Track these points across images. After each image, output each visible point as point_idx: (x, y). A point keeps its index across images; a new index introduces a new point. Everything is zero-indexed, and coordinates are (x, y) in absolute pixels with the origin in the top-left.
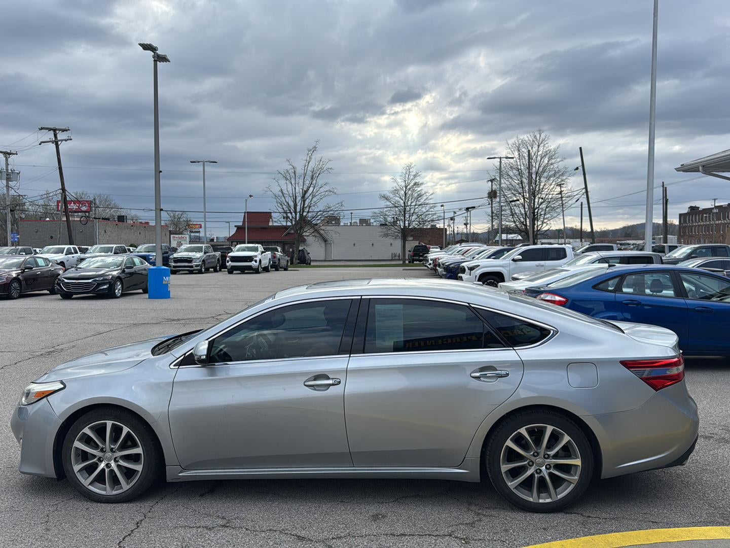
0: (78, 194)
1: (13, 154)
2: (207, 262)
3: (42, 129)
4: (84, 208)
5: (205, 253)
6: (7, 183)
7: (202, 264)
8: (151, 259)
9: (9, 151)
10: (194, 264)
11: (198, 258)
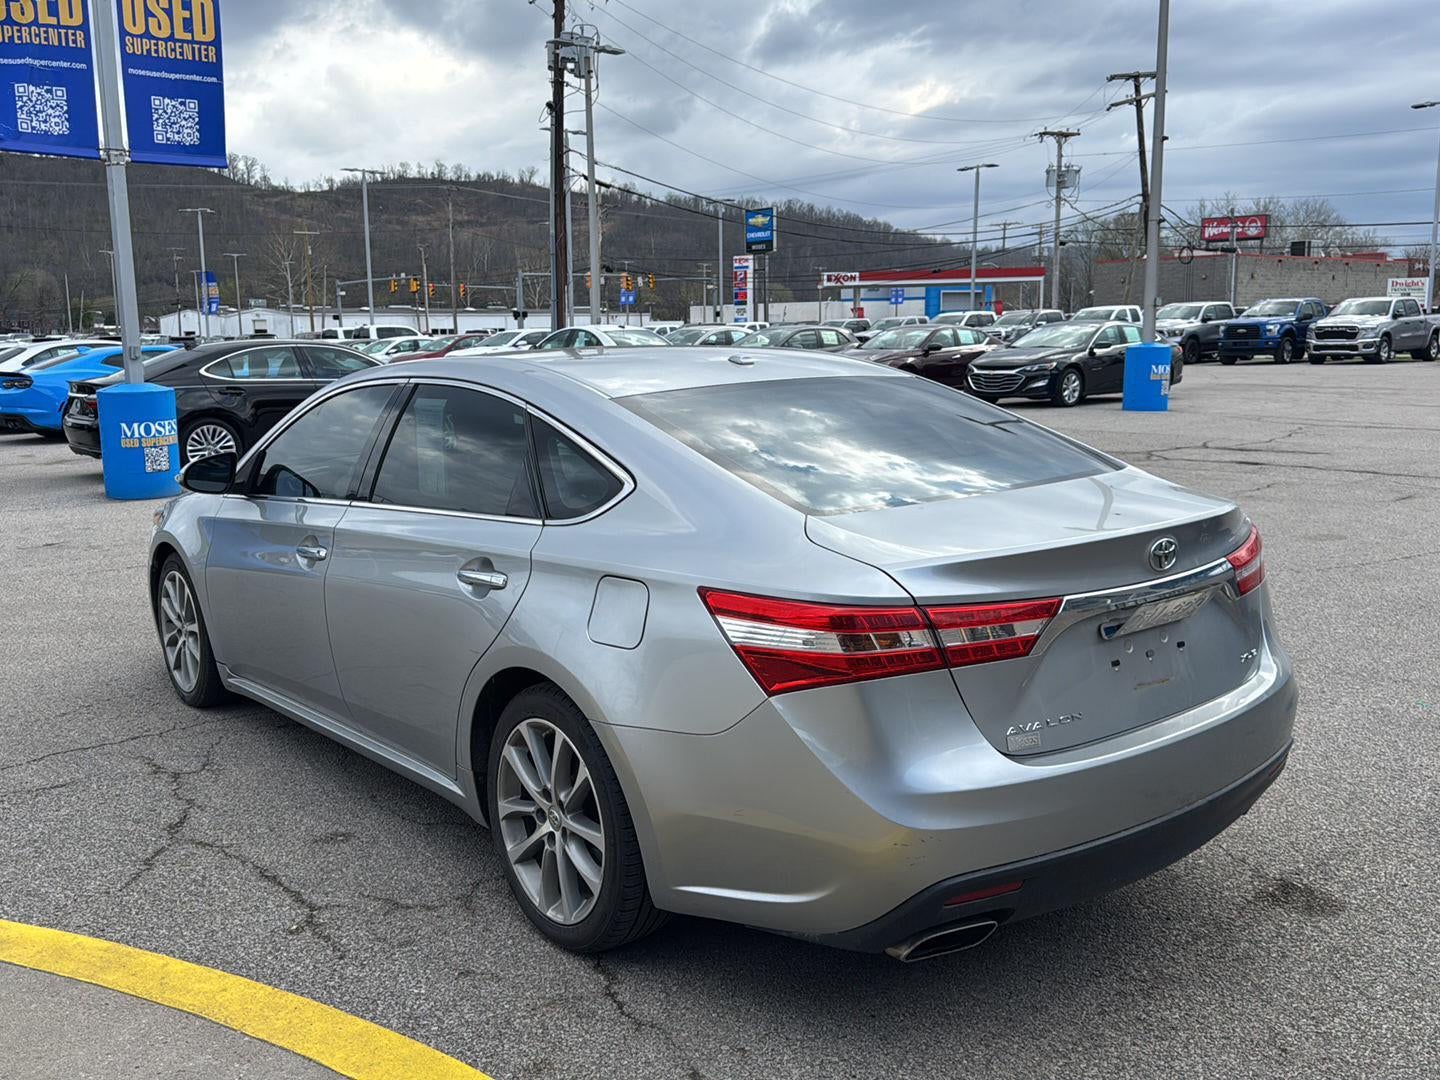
0: (1262, 203)
1: (1073, 135)
2: (1396, 337)
3: (1113, 78)
4: (1253, 231)
5: (1395, 317)
6: (1058, 192)
7: (1381, 342)
8: (1270, 330)
9: (1064, 130)
10: (1359, 341)
11: (1373, 329)
